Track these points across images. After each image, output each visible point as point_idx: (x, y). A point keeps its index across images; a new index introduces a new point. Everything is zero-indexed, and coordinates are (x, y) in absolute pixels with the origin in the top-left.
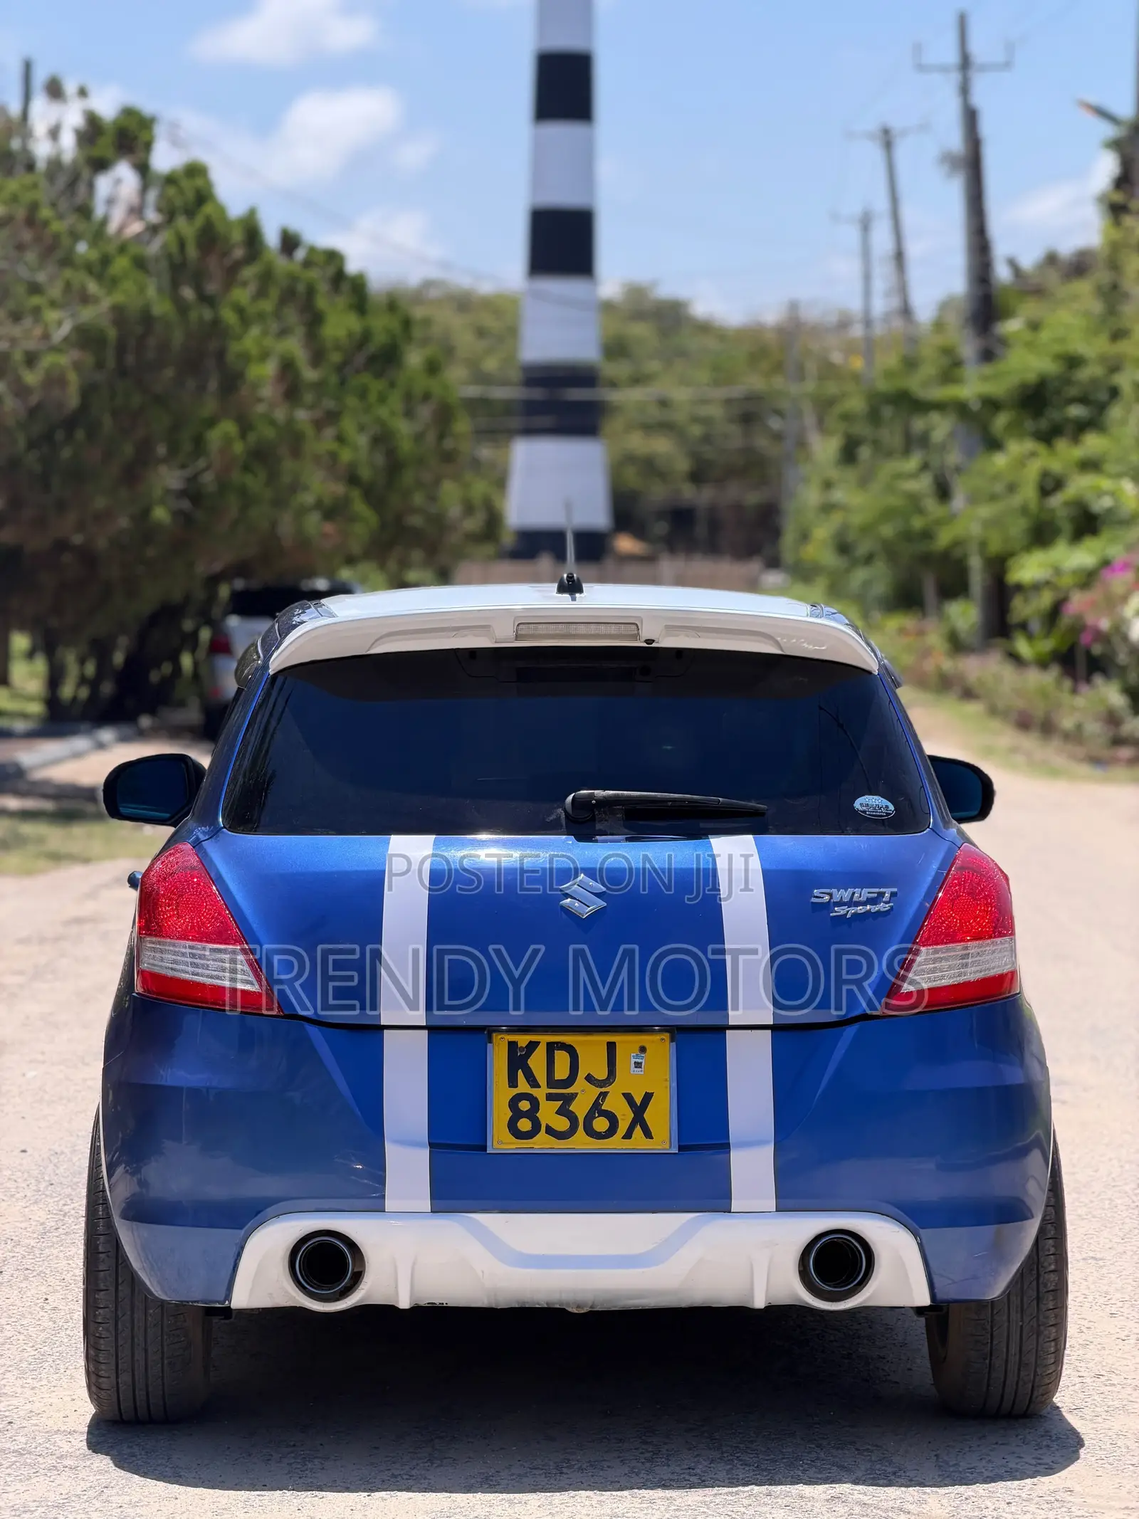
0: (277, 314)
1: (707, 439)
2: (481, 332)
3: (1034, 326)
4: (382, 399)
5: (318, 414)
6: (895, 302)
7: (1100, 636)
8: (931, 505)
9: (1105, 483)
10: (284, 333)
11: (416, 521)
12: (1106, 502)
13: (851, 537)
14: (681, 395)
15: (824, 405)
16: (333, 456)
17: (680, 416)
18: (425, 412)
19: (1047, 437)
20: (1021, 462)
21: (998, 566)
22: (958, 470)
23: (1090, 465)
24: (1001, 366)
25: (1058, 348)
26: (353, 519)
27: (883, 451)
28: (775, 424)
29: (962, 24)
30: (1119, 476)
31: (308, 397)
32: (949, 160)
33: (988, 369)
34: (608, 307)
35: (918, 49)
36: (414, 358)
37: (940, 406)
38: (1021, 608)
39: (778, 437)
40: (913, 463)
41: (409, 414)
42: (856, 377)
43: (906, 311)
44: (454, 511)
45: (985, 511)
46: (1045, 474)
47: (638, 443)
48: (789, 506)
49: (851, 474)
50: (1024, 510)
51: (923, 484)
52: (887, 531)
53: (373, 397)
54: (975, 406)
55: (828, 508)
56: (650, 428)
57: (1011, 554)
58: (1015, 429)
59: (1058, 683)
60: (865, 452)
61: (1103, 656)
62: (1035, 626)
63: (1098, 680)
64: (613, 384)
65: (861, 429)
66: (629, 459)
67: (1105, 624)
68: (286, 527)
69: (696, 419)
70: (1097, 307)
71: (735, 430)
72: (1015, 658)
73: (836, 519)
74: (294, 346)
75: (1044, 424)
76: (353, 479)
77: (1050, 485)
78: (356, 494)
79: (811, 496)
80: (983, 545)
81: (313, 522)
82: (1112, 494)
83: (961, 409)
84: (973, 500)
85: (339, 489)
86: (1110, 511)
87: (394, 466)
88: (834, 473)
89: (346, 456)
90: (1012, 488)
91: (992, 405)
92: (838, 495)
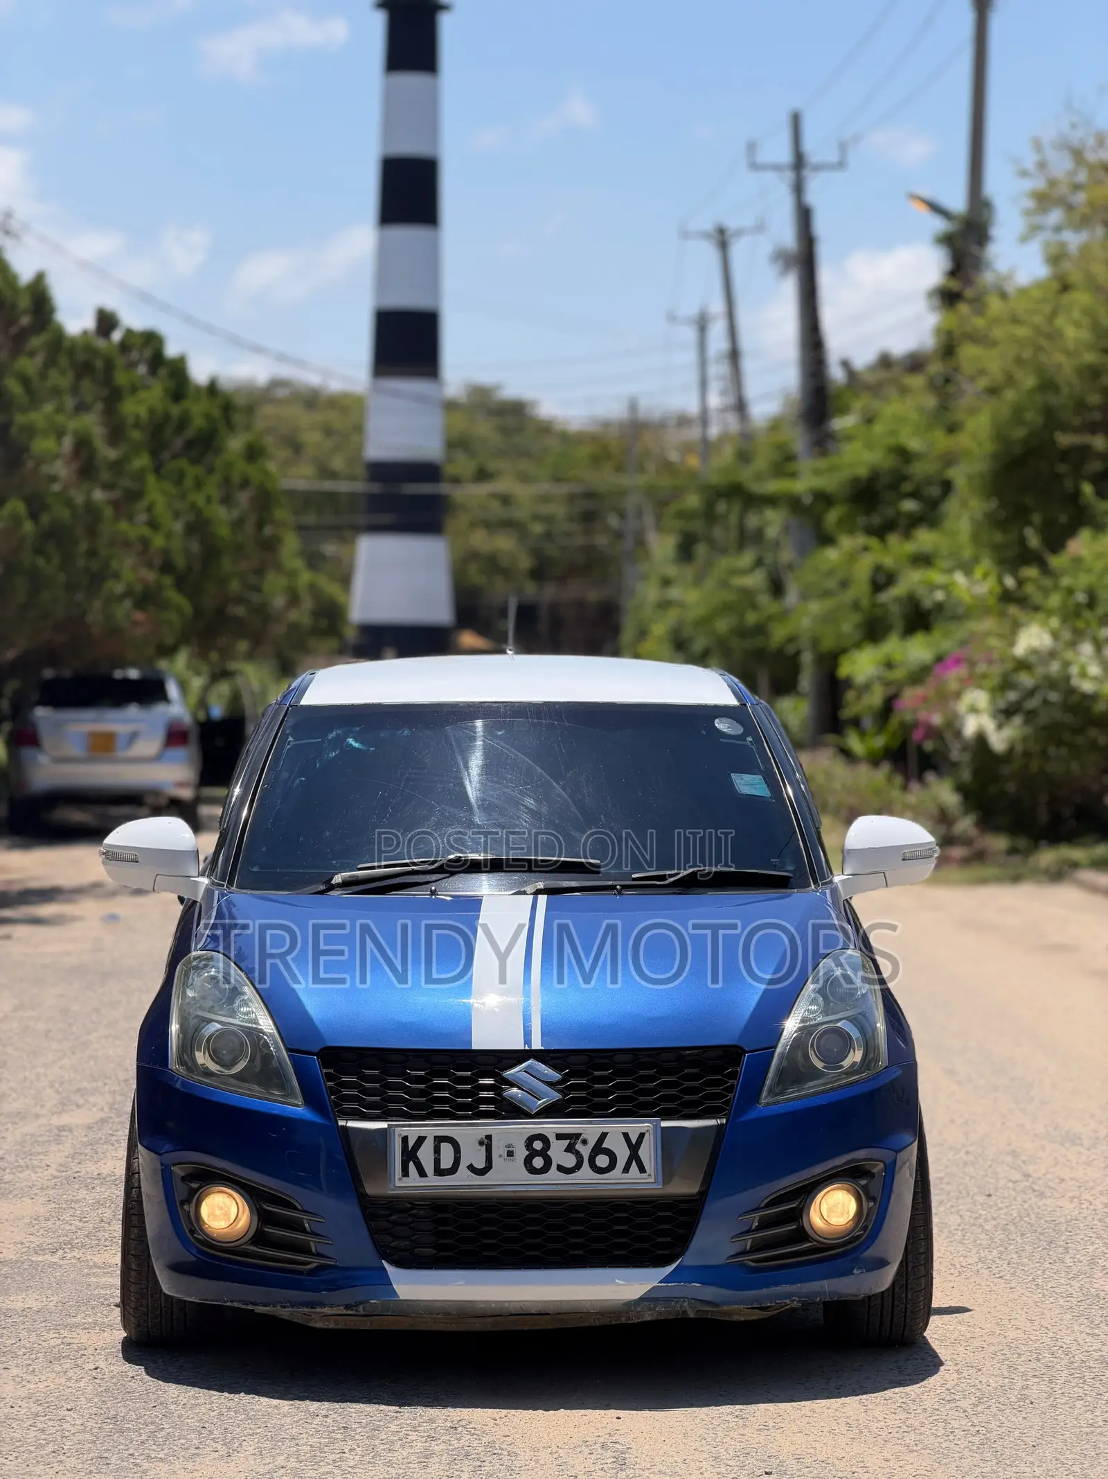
0: (75, 390)
1: (548, 536)
2: (328, 432)
3: (869, 420)
4: (199, 485)
5: (116, 494)
6: (731, 400)
7: (933, 733)
8: (764, 600)
9: (937, 577)
10: (81, 408)
11: (239, 611)
12: (939, 596)
13: (686, 633)
14: (523, 492)
15: (661, 501)
16: (145, 542)
17: (520, 513)
18: (243, 498)
19: (881, 532)
20: (852, 557)
21: (829, 661)
22: (790, 567)
23: (923, 560)
24: (834, 460)
25: (891, 441)
26: (163, 606)
27: (718, 549)
28: (613, 521)
29: (796, 122)
30: (950, 571)
31: (105, 476)
32: (783, 259)
33: (821, 463)
34: (450, 406)
35: (751, 147)
36: (235, 444)
37: (771, 501)
38: (854, 706)
39: (619, 535)
40: (747, 559)
41: (227, 500)
42: (693, 475)
43: (740, 407)
44: (279, 602)
45: (815, 607)
46: (878, 569)
47: (480, 540)
48: (628, 604)
49: (689, 572)
50: (856, 606)
51: (756, 580)
52: (723, 625)
53: (189, 482)
54: (807, 500)
55: (664, 605)
56: (491, 526)
57: (843, 651)
58: (848, 526)
59: (889, 779)
60: (701, 550)
61: (935, 751)
62: (867, 723)
63: (930, 777)
64: (456, 480)
65: (698, 526)
66: (474, 556)
67: (937, 719)
68: (95, 615)
69: (536, 517)
70: (931, 402)
71: (575, 527)
72: (846, 753)
73: (672, 616)
74: (92, 423)
75: (876, 520)
76: (167, 567)
77: (882, 580)
78: (168, 580)
79: (650, 593)
80: (815, 642)
81: (124, 611)
82: (945, 587)
83: (794, 503)
84: (805, 596)
85: (151, 576)
86: (939, 607)
87: (211, 552)
88: (672, 571)
89: (158, 541)
90: (844, 584)
91: (824, 499)
92: (674, 593)
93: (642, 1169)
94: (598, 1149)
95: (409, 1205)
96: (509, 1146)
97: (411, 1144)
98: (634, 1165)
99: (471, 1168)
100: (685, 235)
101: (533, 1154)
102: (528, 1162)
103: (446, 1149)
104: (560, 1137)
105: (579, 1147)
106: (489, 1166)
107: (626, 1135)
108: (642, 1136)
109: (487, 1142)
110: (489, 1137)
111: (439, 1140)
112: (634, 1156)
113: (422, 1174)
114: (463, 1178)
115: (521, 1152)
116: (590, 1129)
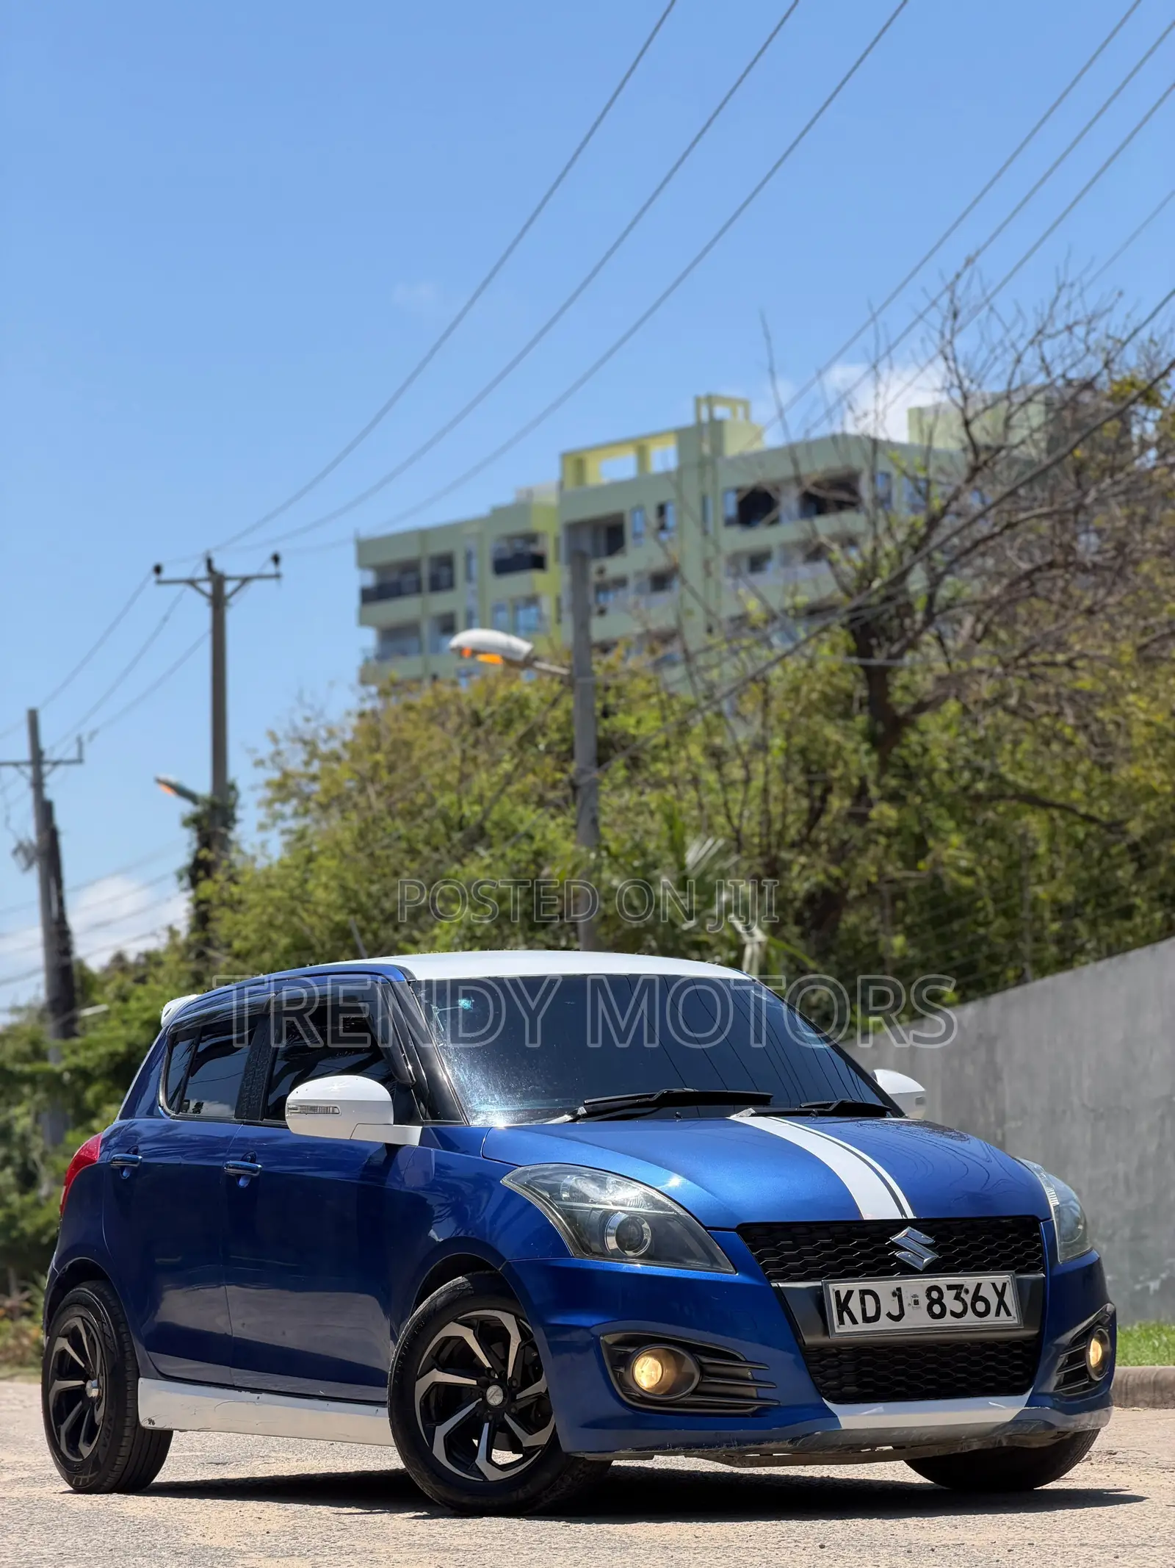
29: (33, 719)
32: (25, 853)
54: (67, 1078)
83: (53, 1081)
91: (83, 1075)
93: (1008, 1314)
94: (976, 1298)
95: (834, 1351)
96: (915, 1296)
97: (843, 1296)
98: (1002, 1310)
99: (889, 1315)
101: (932, 1302)
102: (930, 1308)
103: (869, 1299)
104: (950, 1287)
105: (963, 1295)
106: (902, 1314)
107: (994, 1285)
108: (1004, 1285)
109: (898, 1294)
110: (899, 1289)
111: (864, 1293)
112: (1001, 1303)
113: (854, 1321)
114: (884, 1324)
115: (924, 1302)
116: (969, 1281)
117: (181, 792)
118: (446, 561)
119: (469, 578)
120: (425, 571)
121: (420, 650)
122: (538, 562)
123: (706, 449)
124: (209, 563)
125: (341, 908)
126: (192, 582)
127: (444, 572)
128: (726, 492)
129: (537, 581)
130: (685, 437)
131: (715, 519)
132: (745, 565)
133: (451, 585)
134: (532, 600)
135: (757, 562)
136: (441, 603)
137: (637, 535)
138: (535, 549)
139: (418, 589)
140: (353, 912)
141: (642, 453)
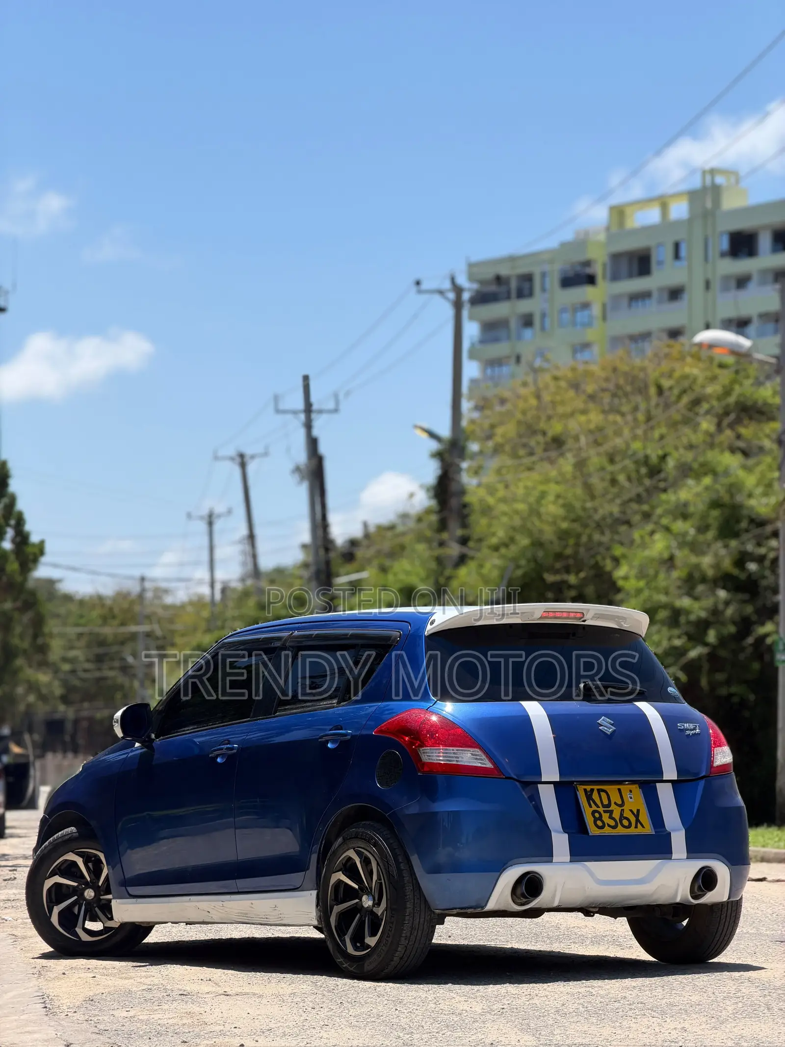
1: (73, 672)
29: (307, 383)
35: (276, 400)
69: (65, 660)
71: (91, 666)
100: (216, 458)
117: (432, 435)
118: (528, 278)
119: (543, 290)
120: (514, 285)
121: (509, 338)
122: (591, 280)
123: (709, 205)
124: (453, 280)
125: (565, 519)
126: (441, 292)
127: (526, 285)
128: (722, 234)
129: (587, 292)
130: (694, 196)
131: (713, 252)
132: (733, 284)
133: (531, 294)
134: (586, 306)
135: (742, 282)
136: (524, 306)
137: (660, 263)
138: (588, 271)
139: (508, 297)
140: (574, 521)
141: (664, 207)
